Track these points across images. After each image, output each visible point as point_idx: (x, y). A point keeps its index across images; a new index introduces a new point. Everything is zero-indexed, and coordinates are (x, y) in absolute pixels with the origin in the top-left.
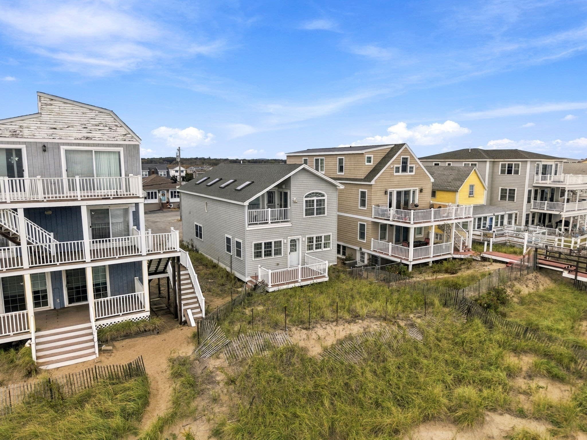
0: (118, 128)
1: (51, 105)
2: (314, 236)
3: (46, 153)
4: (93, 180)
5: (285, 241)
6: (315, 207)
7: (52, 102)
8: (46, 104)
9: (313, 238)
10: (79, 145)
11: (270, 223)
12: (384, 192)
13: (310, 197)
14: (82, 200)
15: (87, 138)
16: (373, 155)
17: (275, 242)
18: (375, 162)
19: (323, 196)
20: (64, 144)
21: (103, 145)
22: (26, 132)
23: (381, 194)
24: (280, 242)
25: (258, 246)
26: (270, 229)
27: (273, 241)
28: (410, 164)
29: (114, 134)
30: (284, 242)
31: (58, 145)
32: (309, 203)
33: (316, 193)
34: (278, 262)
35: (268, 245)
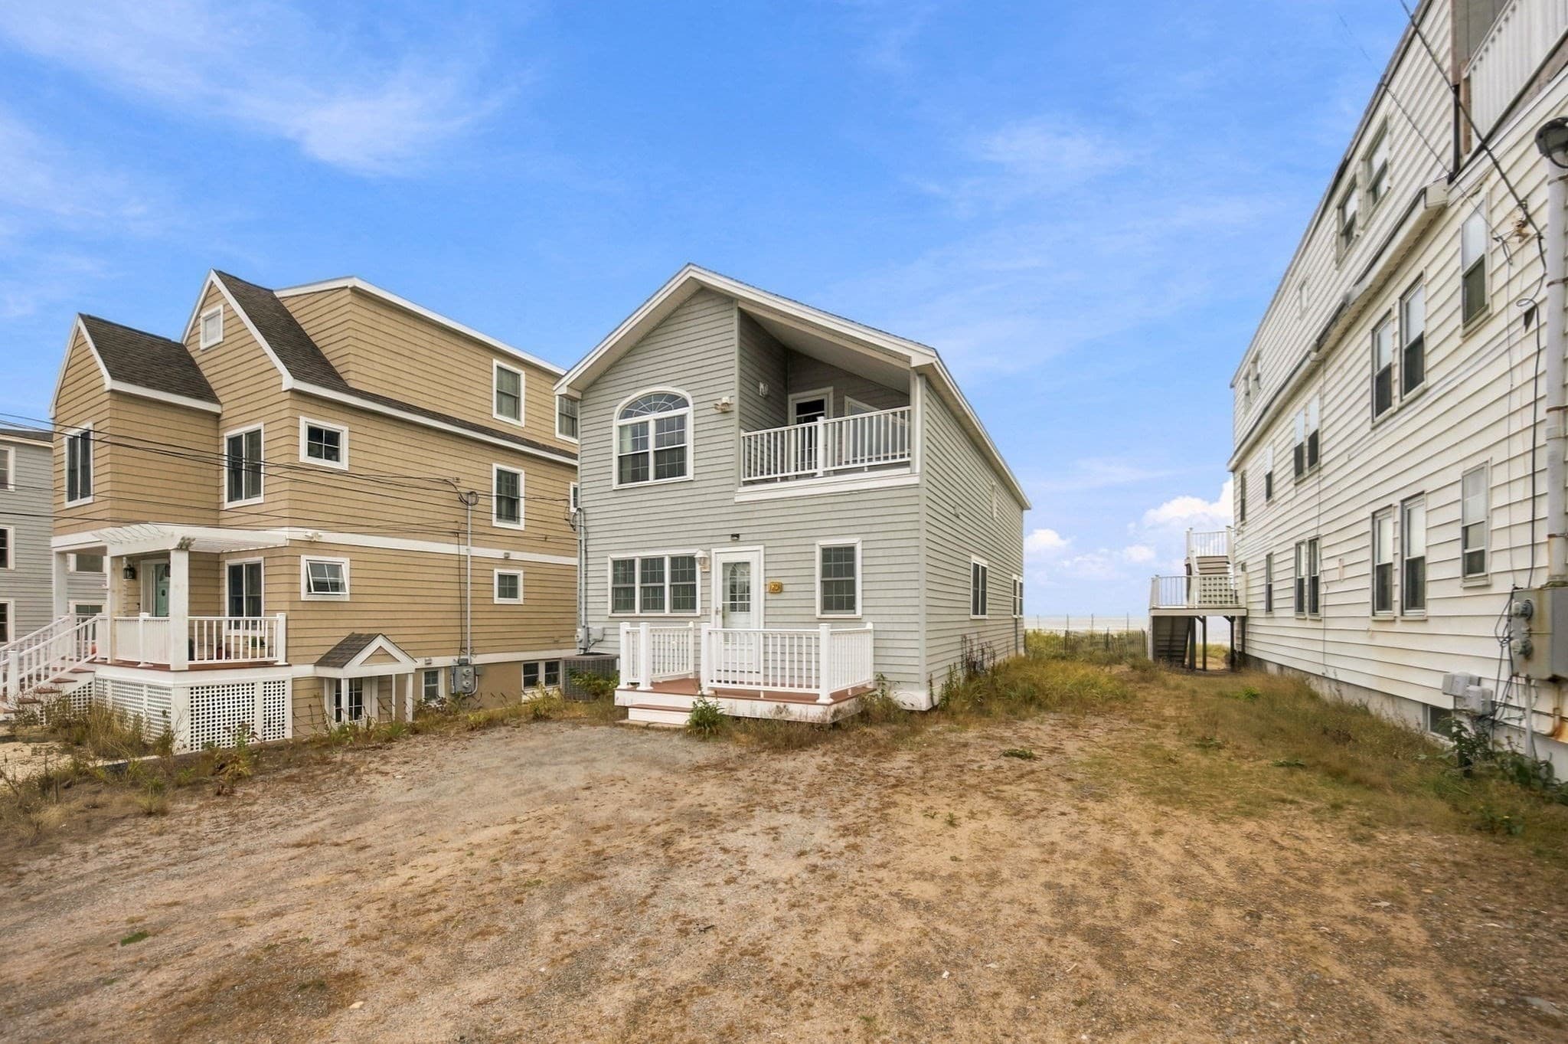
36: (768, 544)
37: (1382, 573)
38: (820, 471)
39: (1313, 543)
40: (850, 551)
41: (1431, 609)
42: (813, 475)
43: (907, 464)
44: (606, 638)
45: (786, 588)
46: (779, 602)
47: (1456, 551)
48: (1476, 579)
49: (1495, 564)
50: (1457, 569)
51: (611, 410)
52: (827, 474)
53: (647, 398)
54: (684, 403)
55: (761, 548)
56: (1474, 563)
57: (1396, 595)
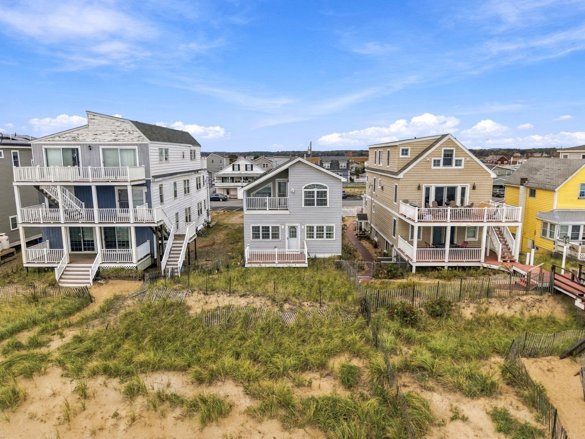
0: (134, 133)
1: (94, 119)
2: (315, 226)
3: (92, 151)
4: (119, 168)
5: (283, 227)
6: (316, 198)
7: (94, 117)
8: (92, 119)
9: (313, 227)
10: (110, 145)
11: (268, 209)
12: (417, 187)
13: (310, 188)
14: (93, 182)
15: (115, 140)
16: (410, 148)
17: (272, 227)
18: (412, 155)
19: (326, 188)
20: (101, 145)
21: (125, 145)
22: (81, 138)
23: (413, 189)
24: (278, 227)
25: (256, 229)
26: (267, 215)
27: (270, 226)
28: (456, 156)
29: (132, 137)
30: (281, 228)
31: (99, 145)
32: (310, 194)
33: (317, 185)
34: (276, 245)
35: (266, 229)
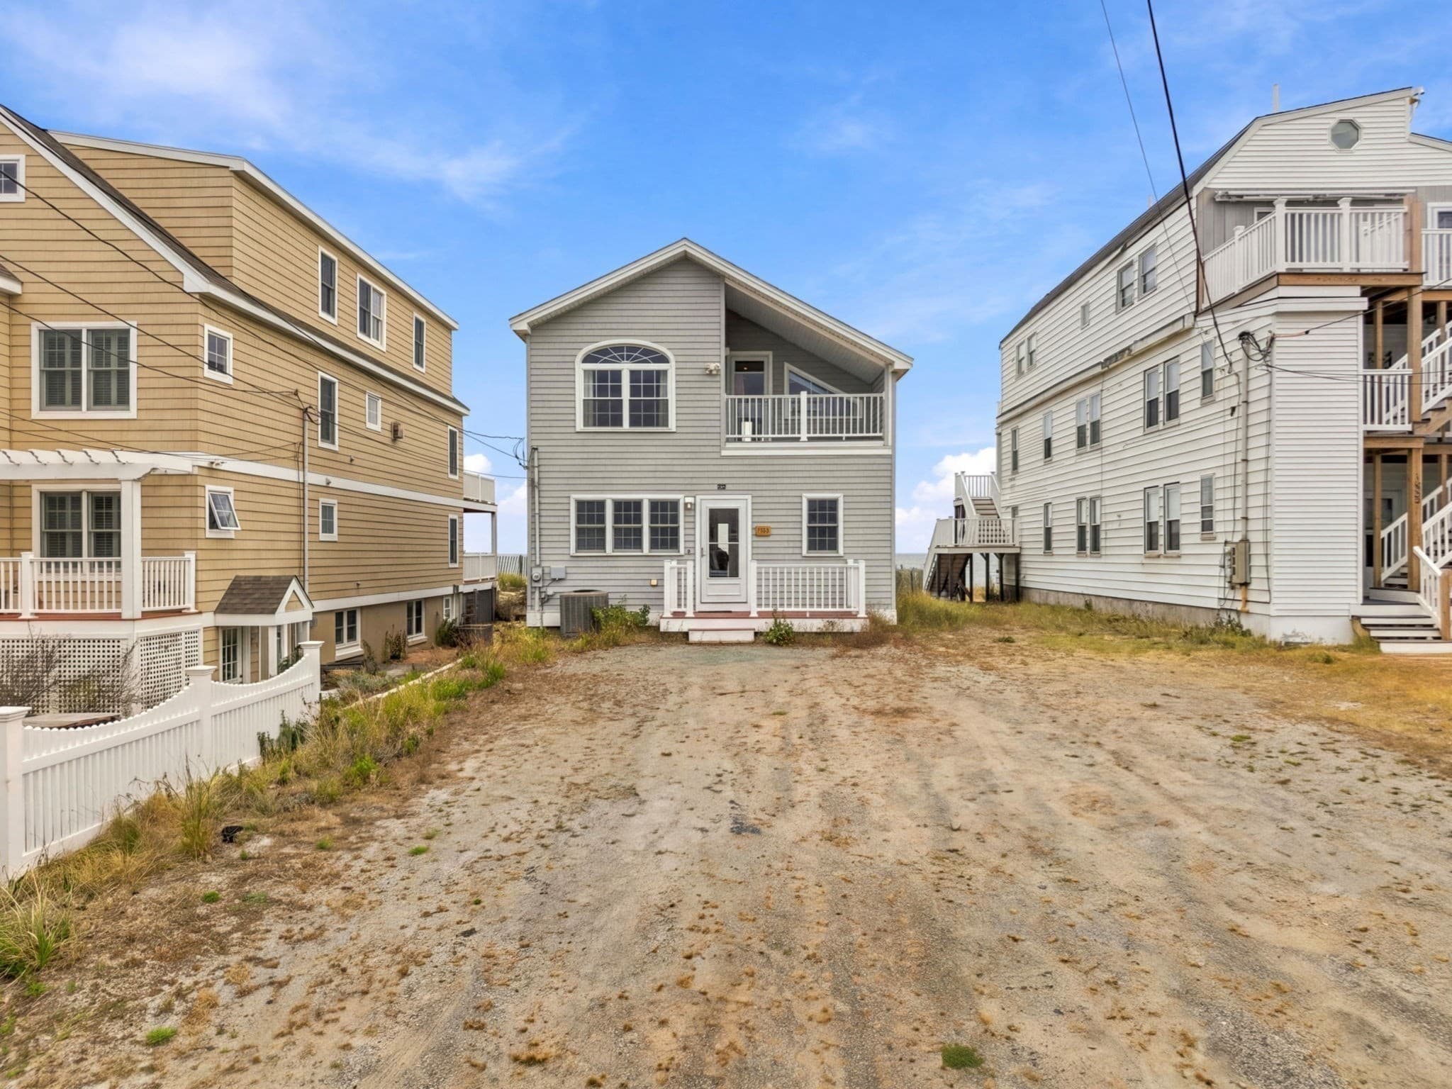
36: (755, 494)
37: (1151, 527)
38: (804, 435)
39: (1093, 501)
40: (834, 503)
41: (1183, 550)
42: (797, 439)
43: (880, 438)
44: (569, 577)
45: (773, 532)
46: (763, 543)
47: (1198, 519)
48: (1207, 534)
49: (1218, 528)
50: (1198, 529)
51: (574, 352)
52: (810, 439)
53: (617, 349)
54: (663, 359)
55: (749, 497)
56: (1207, 526)
57: (1161, 541)
